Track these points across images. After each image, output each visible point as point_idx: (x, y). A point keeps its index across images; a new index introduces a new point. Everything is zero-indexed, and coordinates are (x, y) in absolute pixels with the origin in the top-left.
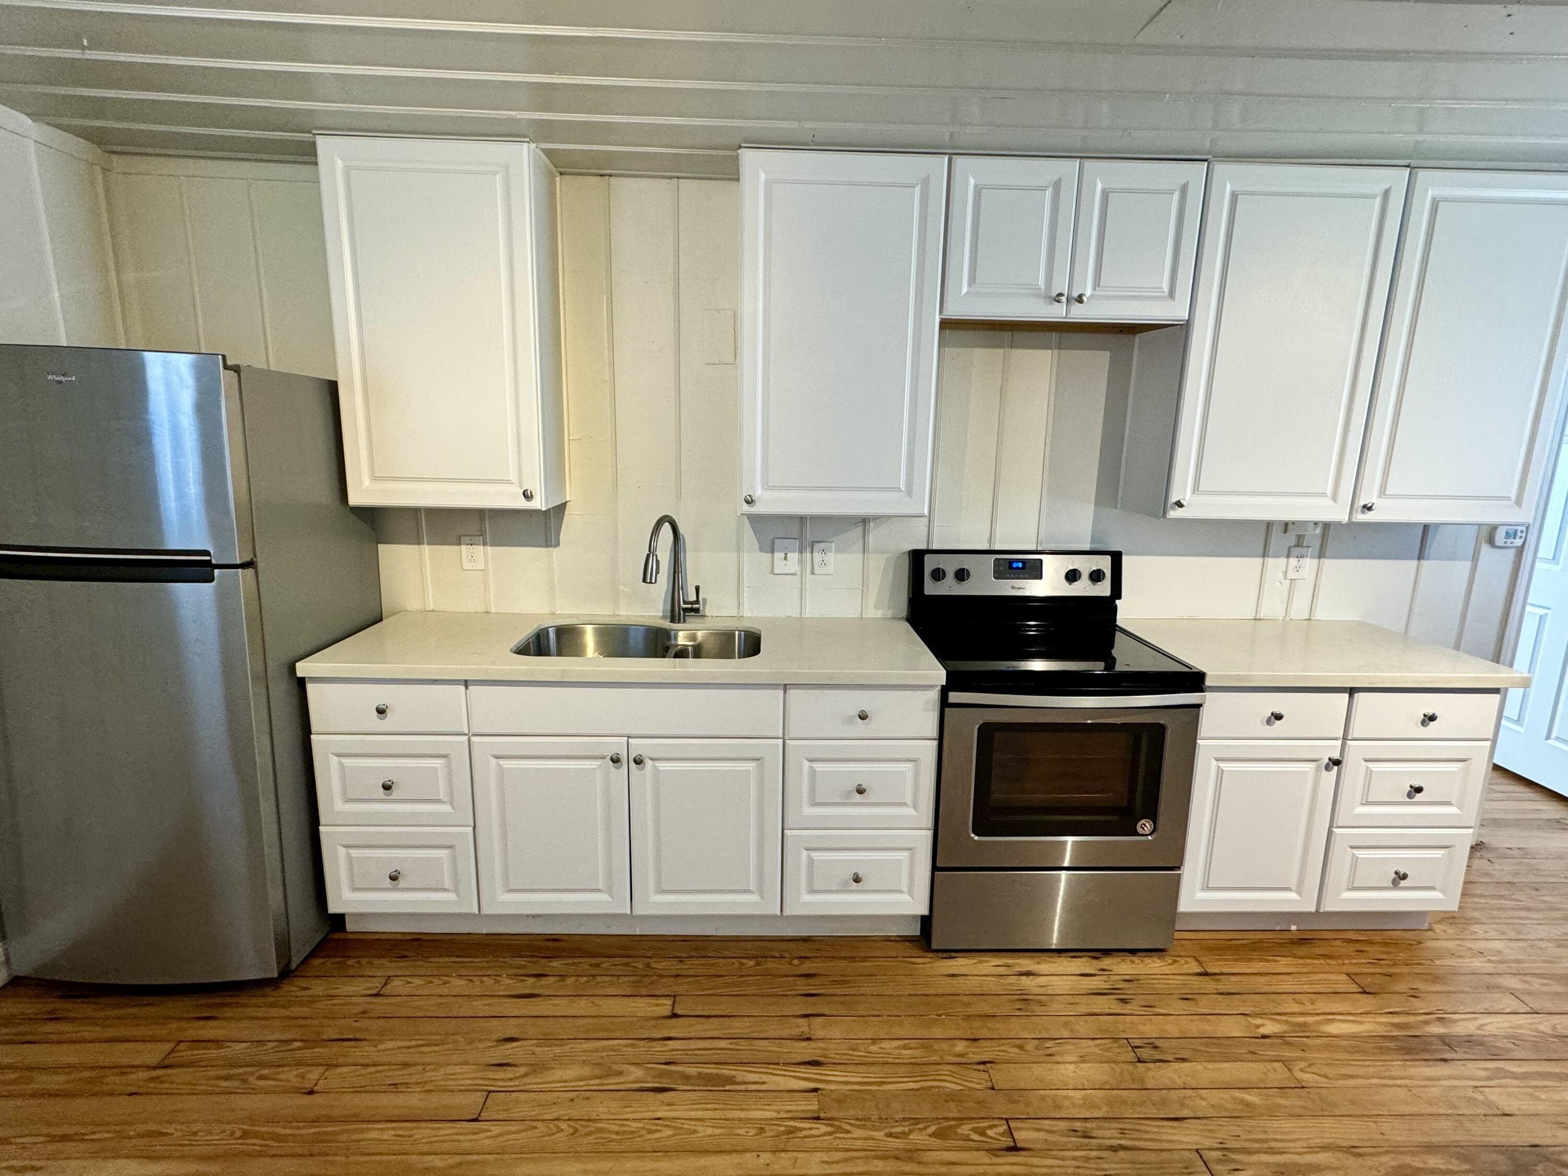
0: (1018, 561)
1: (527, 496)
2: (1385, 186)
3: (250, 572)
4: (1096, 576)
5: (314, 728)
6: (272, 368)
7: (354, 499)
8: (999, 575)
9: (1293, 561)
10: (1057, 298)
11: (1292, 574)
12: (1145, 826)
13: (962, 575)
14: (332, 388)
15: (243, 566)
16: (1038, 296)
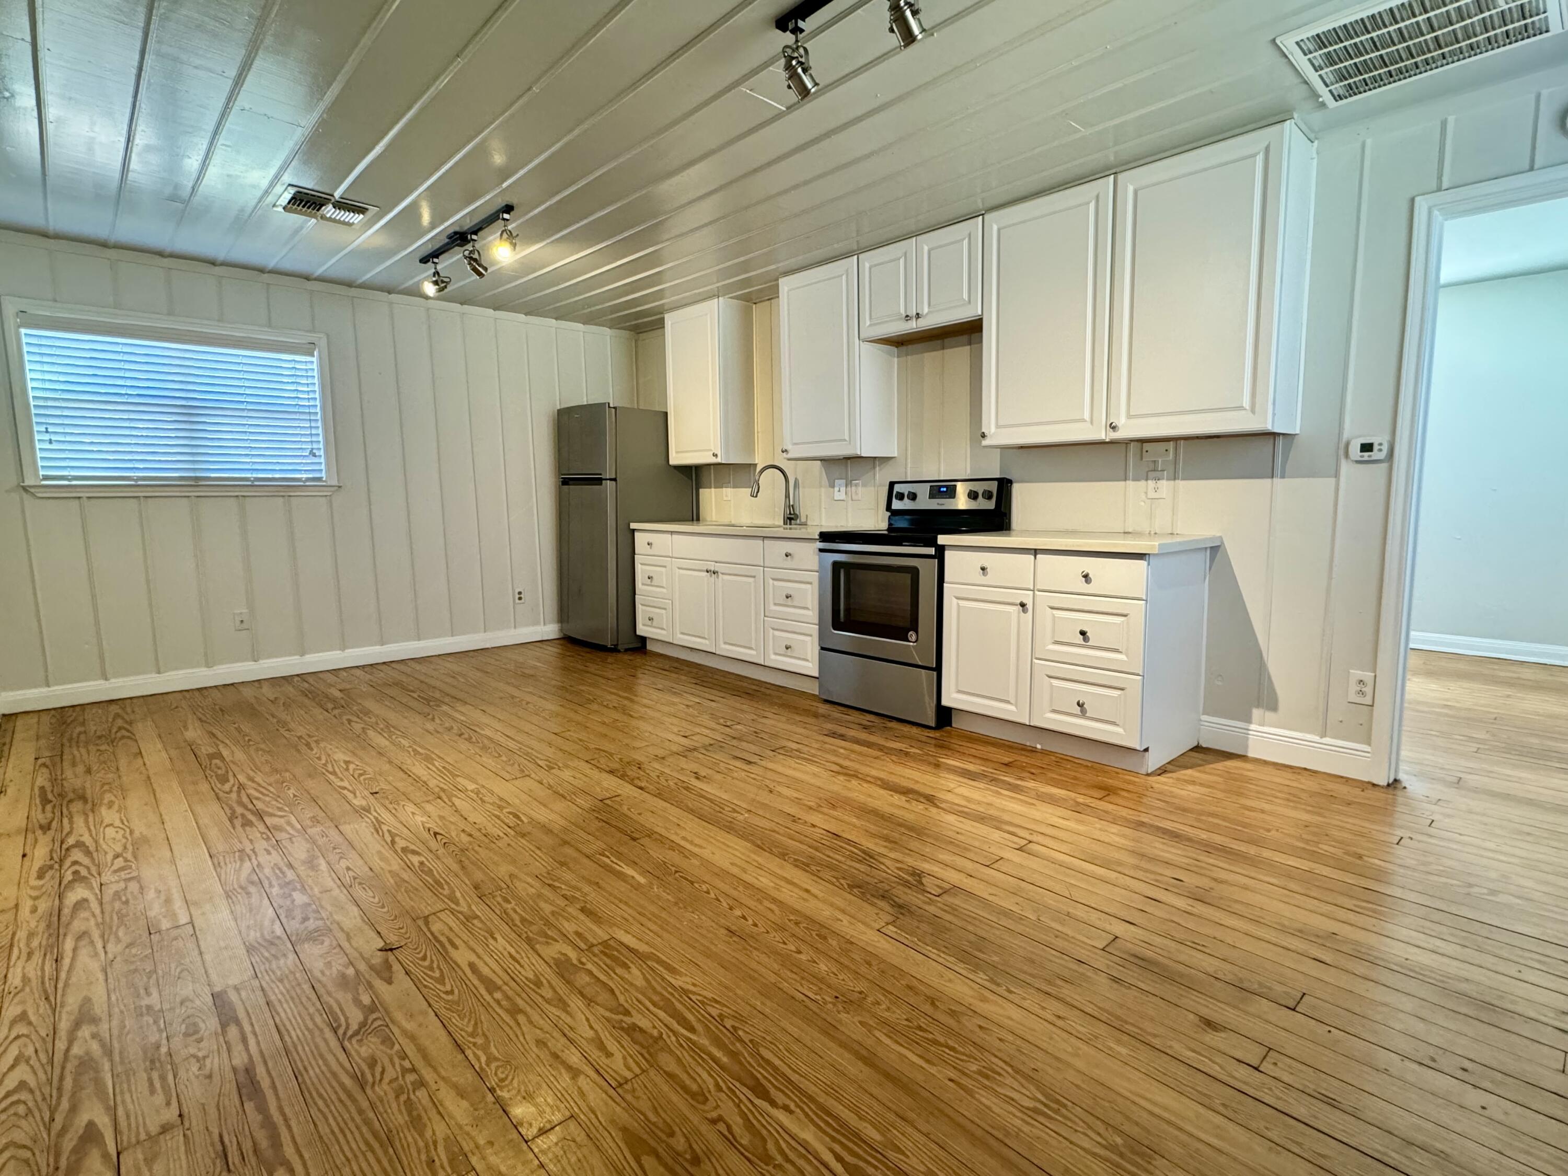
0: (944, 486)
1: (715, 455)
2: (1095, 194)
3: (614, 483)
4: (988, 495)
5: (636, 552)
6: (641, 408)
7: (672, 462)
8: (932, 496)
9: (1151, 483)
10: (907, 317)
11: (1152, 494)
12: (912, 635)
13: (913, 497)
14: (666, 413)
15: (611, 480)
16: (901, 319)
